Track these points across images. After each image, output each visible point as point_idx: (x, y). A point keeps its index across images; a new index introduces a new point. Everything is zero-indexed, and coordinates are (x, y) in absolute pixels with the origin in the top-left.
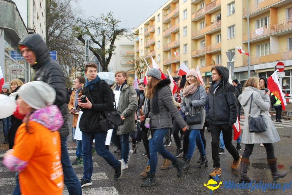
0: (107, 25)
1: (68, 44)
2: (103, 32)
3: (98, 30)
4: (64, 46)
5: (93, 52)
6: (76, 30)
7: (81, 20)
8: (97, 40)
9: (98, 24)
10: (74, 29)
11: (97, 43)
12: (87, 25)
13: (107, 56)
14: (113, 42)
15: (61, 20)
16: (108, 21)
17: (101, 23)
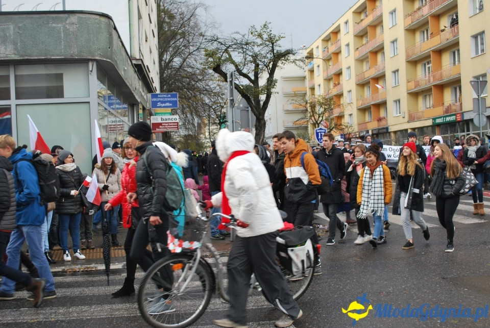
0: (261, 45)
1: (194, 81)
2: (255, 57)
3: (247, 54)
4: (188, 84)
5: (238, 91)
6: (210, 57)
7: (217, 39)
8: (245, 71)
9: (247, 44)
10: (206, 55)
11: (246, 76)
12: (228, 48)
13: (263, 97)
14: (272, 73)
15: (181, 40)
16: (262, 39)
17: (251, 43)
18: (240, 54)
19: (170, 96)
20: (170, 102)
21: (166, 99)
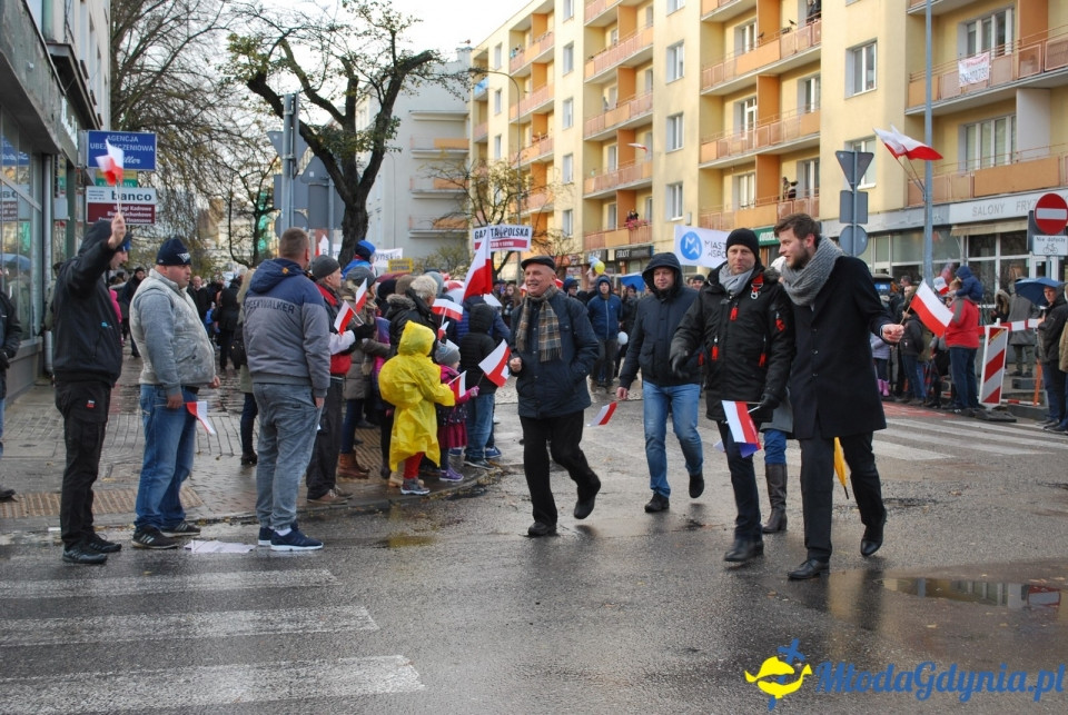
0: (365, 33)
1: (197, 106)
2: (349, 64)
3: (331, 53)
4: (181, 113)
5: (306, 139)
6: (243, 53)
7: (261, 11)
8: (323, 94)
10: (233, 48)
11: (325, 104)
12: (286, 35)
13: (364, 158)
14: (387, 104)
16: (369, 20)
17: (342, 27)
18: (316, 52)
19: (136, 139)
20: (136, 155)
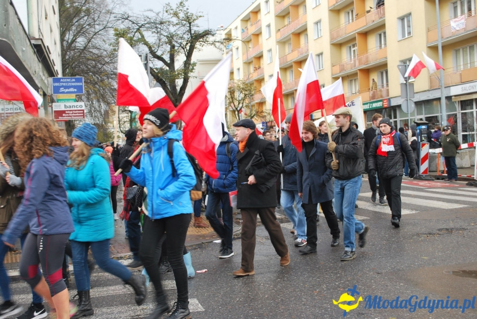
0: (177, 24)
1: (101, 64)
2: (170, 39)
3: (162, 34)
4: (94, 67)
6: (121, 37)
7: (128, 17)
8: (159, 53)
9: (161, 23)
10: (116, 35)
11: (160, 58)
12: (141, 27)
13: (179, 82)
14: (189, 55)
15: (86, 18)
16: (179, 18)
17: (166, 22)
18: (154, 34)
19: (74, 80)
20: (74, 87)
21: (70, 84)
